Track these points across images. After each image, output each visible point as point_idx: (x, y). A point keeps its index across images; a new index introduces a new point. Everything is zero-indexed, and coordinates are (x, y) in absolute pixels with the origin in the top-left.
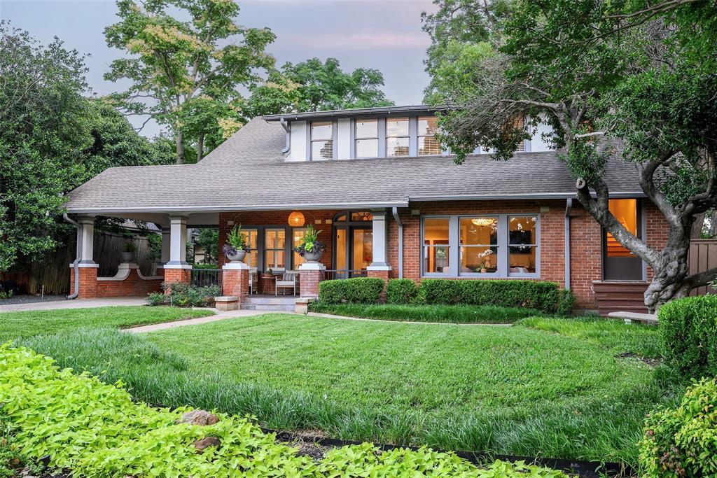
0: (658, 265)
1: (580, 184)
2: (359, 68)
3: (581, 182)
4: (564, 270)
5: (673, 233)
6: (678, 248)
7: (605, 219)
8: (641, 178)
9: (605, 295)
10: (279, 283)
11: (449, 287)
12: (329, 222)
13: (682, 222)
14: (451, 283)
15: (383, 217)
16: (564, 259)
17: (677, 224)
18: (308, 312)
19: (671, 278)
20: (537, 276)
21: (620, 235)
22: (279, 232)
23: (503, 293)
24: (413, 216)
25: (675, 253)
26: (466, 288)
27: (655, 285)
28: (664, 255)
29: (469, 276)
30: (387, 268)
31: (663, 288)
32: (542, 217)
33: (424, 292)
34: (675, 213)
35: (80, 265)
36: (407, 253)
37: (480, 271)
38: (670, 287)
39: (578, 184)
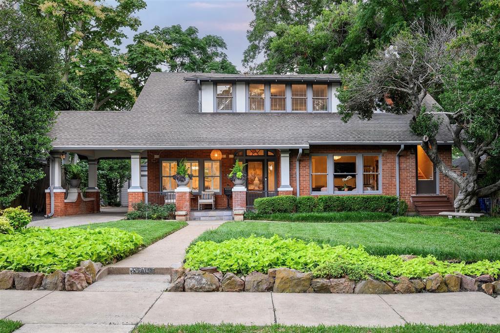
0: (463, 185)
1: (426, 139)
2: (209, 35)
3: (426, 138)
4: (396, 189)
5: (471, 167)
6: (473, 176)
7: (436, 159)
8: (454, 136)
9: (420, 203)
10: (201, 201)
11: (337, 200)
12: (231, 156)
13: (476, 161)
14: (338, 197)
15: (288, 155)
16: (396, 182)
17: (473, 162)
18: (244, 220)
19: (469, 192)
20: (379, 192)
21: (443, 168)
22: (193, 164)
23: (369, 203)
24: (306, 154)
25: (471, 178)
26: (347, 201)
27: (460, 196)
28: (466, 179)
29: (339, 193)
30: (291, 189)
31: (465, 198)
32: (383, 155)
33: (322, 204)
34: (472, 156)
35: (55, 191)
36: (301, 178)
37: (344, 190)
38: (468, 197)
39: (424, 138)
